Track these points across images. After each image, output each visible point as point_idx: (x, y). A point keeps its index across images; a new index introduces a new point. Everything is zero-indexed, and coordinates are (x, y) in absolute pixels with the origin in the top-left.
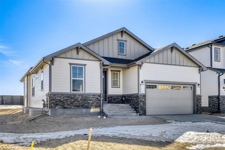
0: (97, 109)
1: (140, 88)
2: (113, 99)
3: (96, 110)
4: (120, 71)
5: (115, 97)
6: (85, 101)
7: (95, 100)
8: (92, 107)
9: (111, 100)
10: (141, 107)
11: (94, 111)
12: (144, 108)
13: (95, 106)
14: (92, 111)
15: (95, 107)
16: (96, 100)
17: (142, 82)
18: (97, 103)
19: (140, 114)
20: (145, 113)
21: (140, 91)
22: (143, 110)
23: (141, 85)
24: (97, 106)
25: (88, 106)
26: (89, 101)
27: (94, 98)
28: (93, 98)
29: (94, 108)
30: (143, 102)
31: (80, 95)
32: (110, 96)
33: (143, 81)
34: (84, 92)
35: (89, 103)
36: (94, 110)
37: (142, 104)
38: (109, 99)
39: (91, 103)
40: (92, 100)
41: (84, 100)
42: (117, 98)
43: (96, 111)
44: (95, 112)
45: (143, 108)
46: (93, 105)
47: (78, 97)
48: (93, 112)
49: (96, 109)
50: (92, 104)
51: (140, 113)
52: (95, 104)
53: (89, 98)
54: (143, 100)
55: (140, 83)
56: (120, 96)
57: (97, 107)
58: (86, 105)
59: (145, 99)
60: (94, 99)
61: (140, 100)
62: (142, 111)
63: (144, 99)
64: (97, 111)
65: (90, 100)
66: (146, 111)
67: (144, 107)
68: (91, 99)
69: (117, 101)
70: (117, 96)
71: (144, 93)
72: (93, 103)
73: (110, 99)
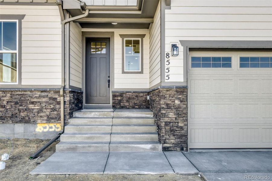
0: (55, 126)
1: (166, 67)
2: (125, 99)
3: (51, 128)
4: (145, 35)
5: (130, 94)
6: (21, 105)
7: (46, 102)
8: (39, 121)
9: (120, 101)
10: (167, 124)
11: (46, 130)
12: (182, 128)
13: (46, 118)
14: (40, 129)
15: (47, 120)
16: (50, 104)
17: (174, 46)
18: (54, 110)
19: (166, 145)
20: (186, 142)
21: (166, 74)
22: (177, 133)
23: (171, 57)
24: (52, 118)
25: (27, 118)
26: (31, 106)
27: (44, 97)
28: (40, 97)
29: (45, 122)
30: (178, 108)
31: (6, 91)
32: (117, 92)
33: (179, 45)
34: (17, 83)
35: (31, 110)
36: (45, 128)
37: (172, 115)
38: (116, 98)
39: (35, 111)
40: (39, 102)
41: (16, 103)
42: (137, 96)
43: (51, 130)
44: (48, 132)
45: (177, 127)
46: (41, 116)
47: (3, 97)
48: (43, 132)
49: (52, 125)
50: (38, 113)
51: (165, 143)
52: (48, 112)
53: (31, 97)
54: (177, 102)
55: (168, 49)
56: (142, 92)
57: (53, 120)
58: (23, 114)
59: (184, 101)
60: (44, 100)
61: (167, 105)
62: (172, 137)
63: (181, 101)
64: (55, 130)
65: (32, 103)
66: (186, 136)
67: (181, 124)
68: (35, 100)
69: (135, 104)
70: (134, 92)
71: (182, 81)
72: (40, 111)
73: (118, 100)
